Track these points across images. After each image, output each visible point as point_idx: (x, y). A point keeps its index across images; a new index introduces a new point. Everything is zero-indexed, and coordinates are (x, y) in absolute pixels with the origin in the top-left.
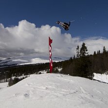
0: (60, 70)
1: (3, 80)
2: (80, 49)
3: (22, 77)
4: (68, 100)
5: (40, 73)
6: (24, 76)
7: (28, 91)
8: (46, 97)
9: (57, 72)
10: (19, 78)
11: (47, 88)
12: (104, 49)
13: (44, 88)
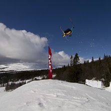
2: (73, 59)
3: (18, 82)
10: (16, 83)
12: (93, 59)
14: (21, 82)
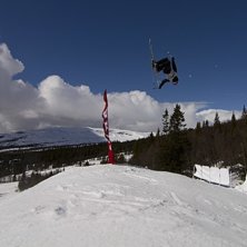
0: (128, 157)
1: (7, 178)
3: (48, 171)
4: (148, 219)
5: (87, 164)
6: (52, 169)
7: (64, 202)
8: (104, 214)
9: (122, 161)
10: (43, 172)
11: (104, 196)
12: (217, 119)
13: (99, 195)
14: (54, 170)
